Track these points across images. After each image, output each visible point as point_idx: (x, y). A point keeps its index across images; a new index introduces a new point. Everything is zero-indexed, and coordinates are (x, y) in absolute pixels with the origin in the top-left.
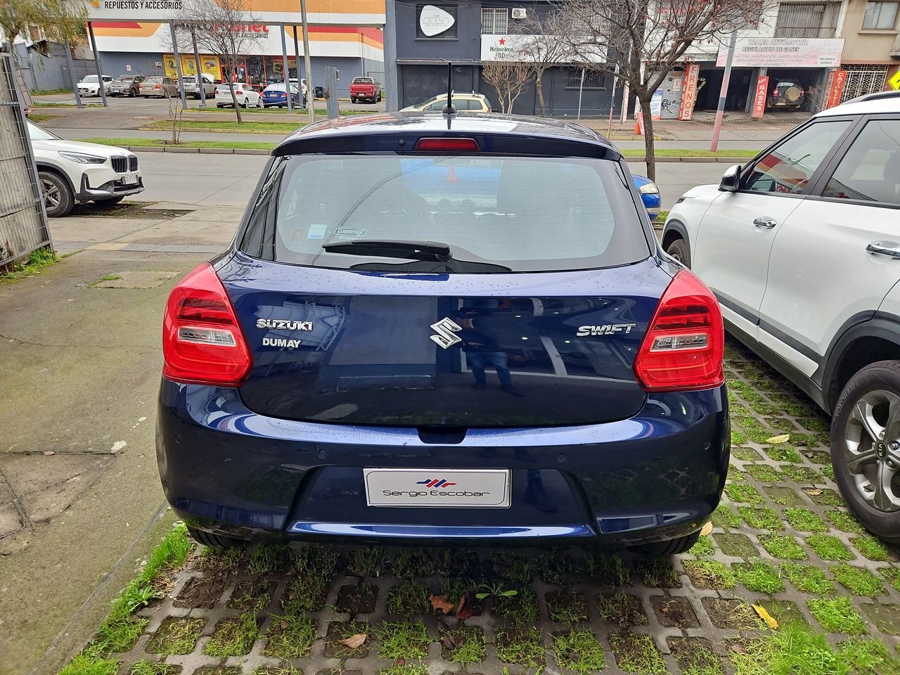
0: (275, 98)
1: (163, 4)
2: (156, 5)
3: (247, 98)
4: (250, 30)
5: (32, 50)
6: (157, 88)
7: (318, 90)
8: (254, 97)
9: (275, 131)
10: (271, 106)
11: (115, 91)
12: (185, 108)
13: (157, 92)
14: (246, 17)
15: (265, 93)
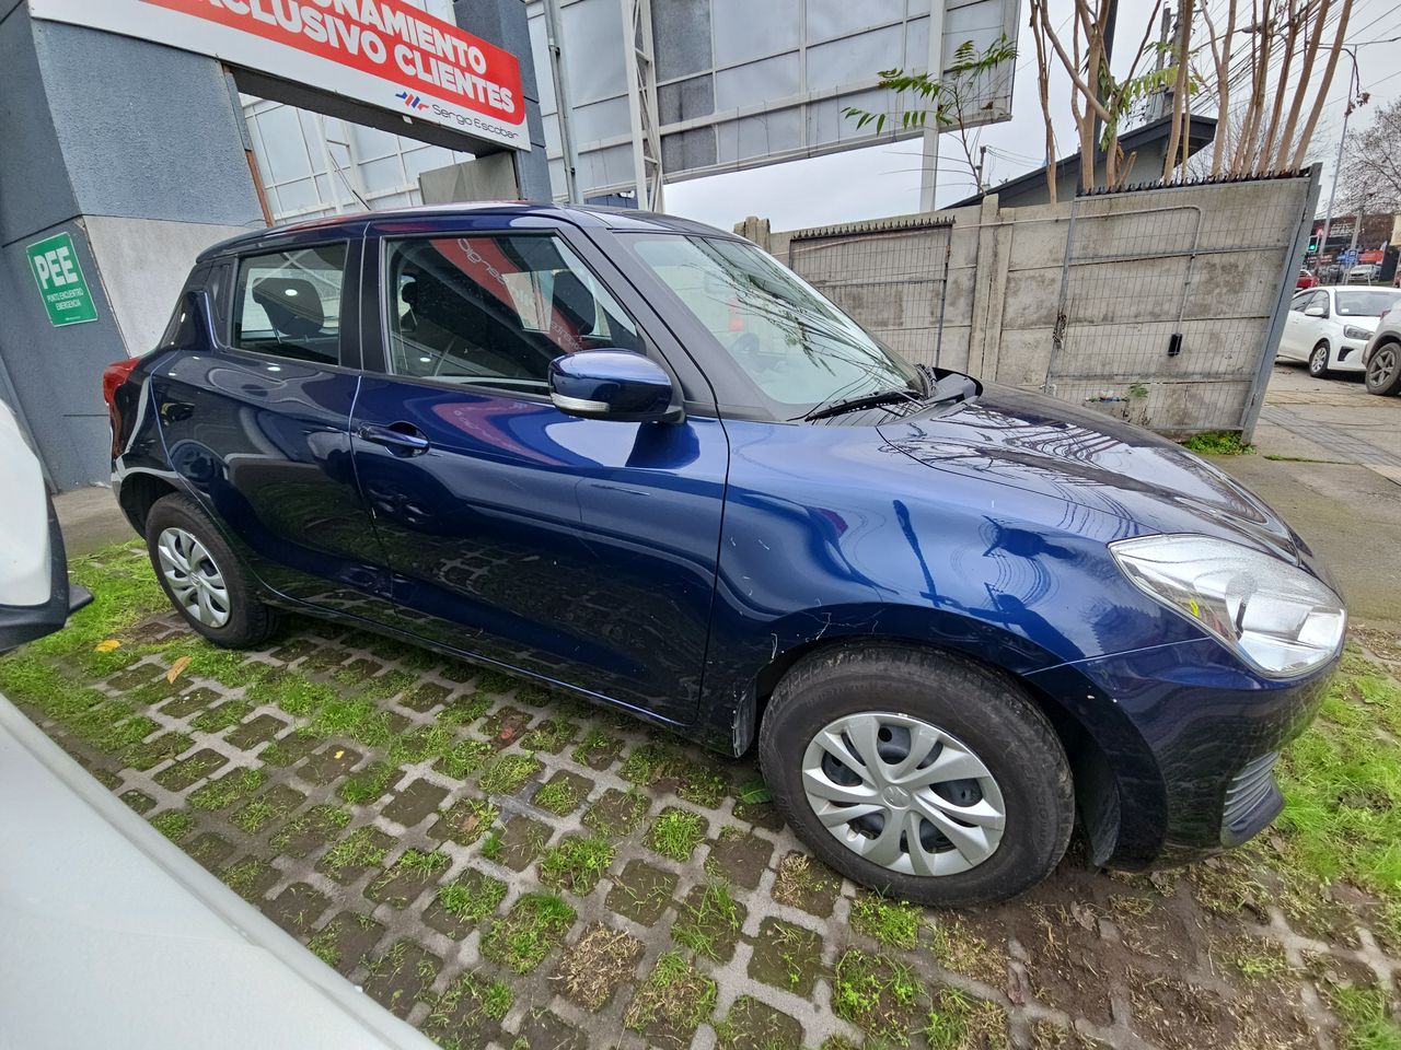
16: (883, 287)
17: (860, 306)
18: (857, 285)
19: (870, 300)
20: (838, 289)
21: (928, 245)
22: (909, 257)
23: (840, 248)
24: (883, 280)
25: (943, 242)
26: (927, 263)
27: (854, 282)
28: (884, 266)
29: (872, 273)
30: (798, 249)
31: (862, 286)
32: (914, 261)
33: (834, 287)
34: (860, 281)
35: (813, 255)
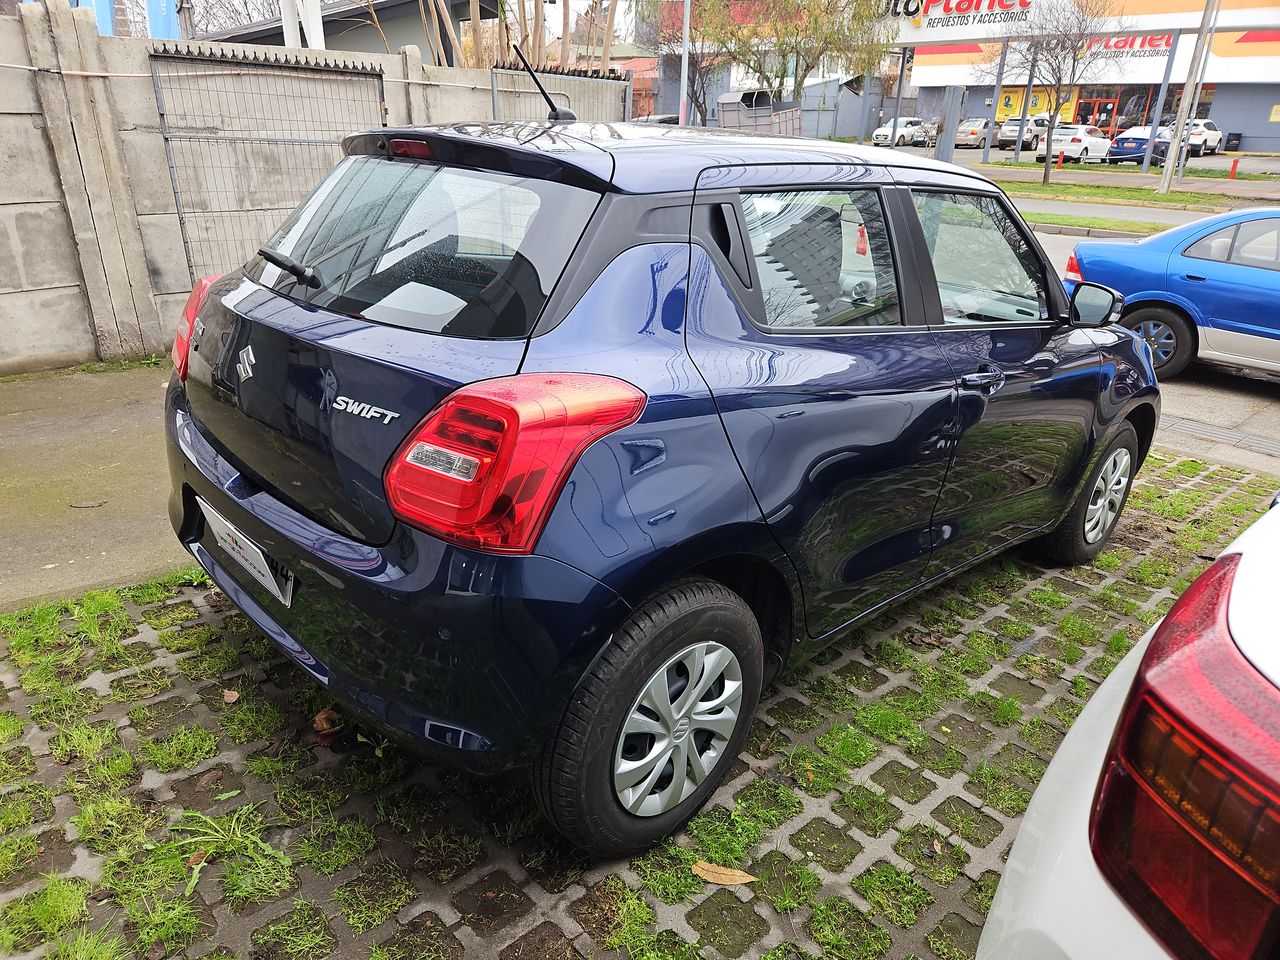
0: (1132, 148)
1: (1003, 16)
2: (992, 18)
3: (1086, 149)
4: (1142, 45)
5: (845, 88)
6: (973, 134)
7: (1231, 138)
8: (1101, 146)
9: (1097, 199)
10: (1122, 160)
11: (919, 139)
12: (985, 161)
13: (971, 140)
14: (1111, 25)
15: (1117, 142)
16: (305, 147)
17: (277, 171)
18: (269, 142)
19: (291, 164)
20: (239, 145)
21: (350, 96)
22: (330, 106)
23: (229, 80)
24: (303, 136)
25: (374, 95)
26: (353, 120)
27: (263, 135)
28: (300, 117)
29: (286, 125)
30: (164, 71)
31: (275, 142)
32: (338, 114)
33: (233, 141)
34: (271, 135)
35: (185, 85)
